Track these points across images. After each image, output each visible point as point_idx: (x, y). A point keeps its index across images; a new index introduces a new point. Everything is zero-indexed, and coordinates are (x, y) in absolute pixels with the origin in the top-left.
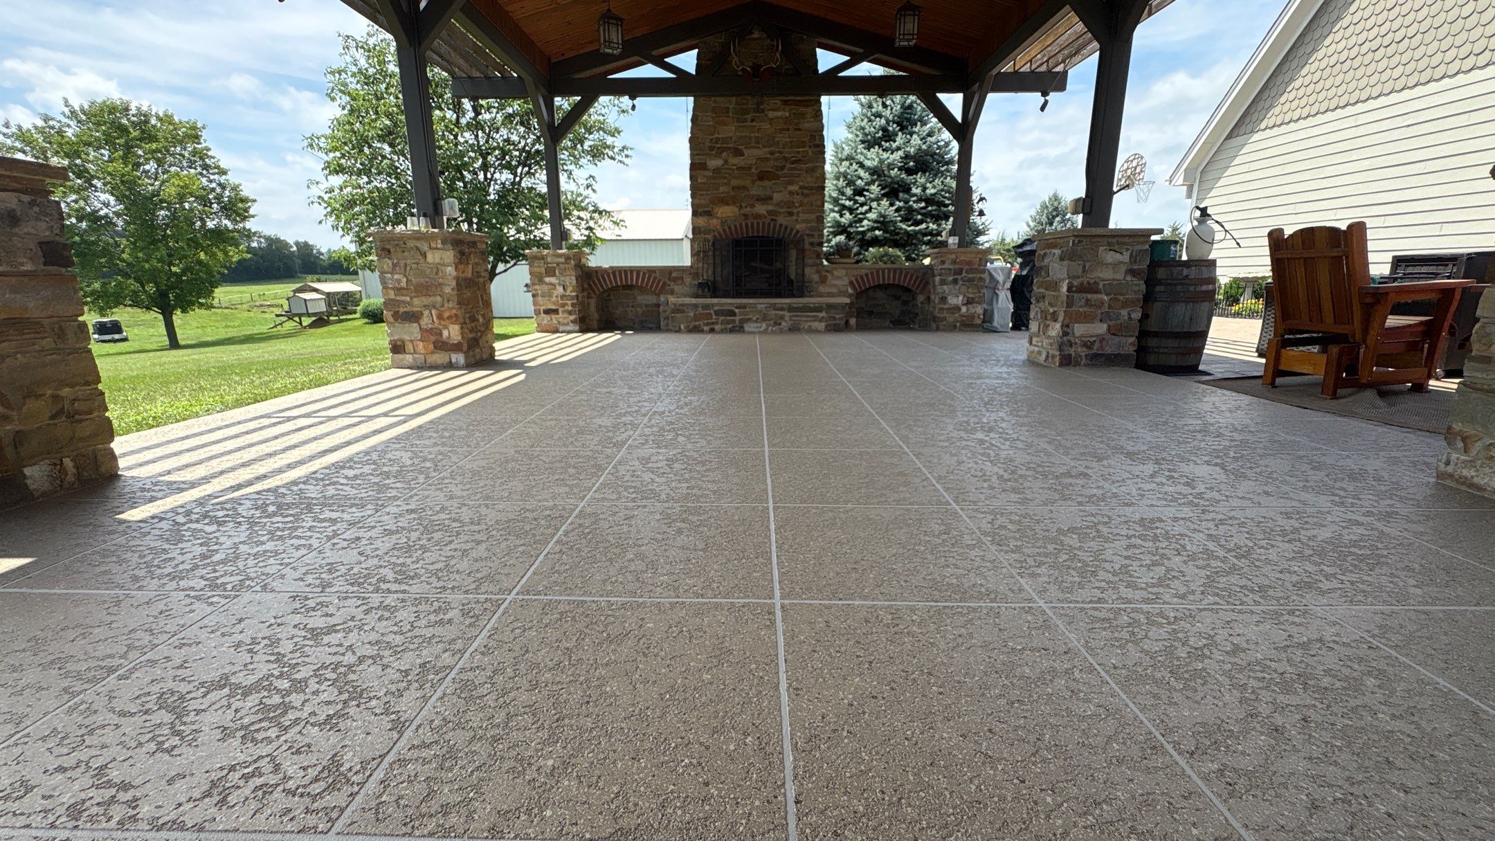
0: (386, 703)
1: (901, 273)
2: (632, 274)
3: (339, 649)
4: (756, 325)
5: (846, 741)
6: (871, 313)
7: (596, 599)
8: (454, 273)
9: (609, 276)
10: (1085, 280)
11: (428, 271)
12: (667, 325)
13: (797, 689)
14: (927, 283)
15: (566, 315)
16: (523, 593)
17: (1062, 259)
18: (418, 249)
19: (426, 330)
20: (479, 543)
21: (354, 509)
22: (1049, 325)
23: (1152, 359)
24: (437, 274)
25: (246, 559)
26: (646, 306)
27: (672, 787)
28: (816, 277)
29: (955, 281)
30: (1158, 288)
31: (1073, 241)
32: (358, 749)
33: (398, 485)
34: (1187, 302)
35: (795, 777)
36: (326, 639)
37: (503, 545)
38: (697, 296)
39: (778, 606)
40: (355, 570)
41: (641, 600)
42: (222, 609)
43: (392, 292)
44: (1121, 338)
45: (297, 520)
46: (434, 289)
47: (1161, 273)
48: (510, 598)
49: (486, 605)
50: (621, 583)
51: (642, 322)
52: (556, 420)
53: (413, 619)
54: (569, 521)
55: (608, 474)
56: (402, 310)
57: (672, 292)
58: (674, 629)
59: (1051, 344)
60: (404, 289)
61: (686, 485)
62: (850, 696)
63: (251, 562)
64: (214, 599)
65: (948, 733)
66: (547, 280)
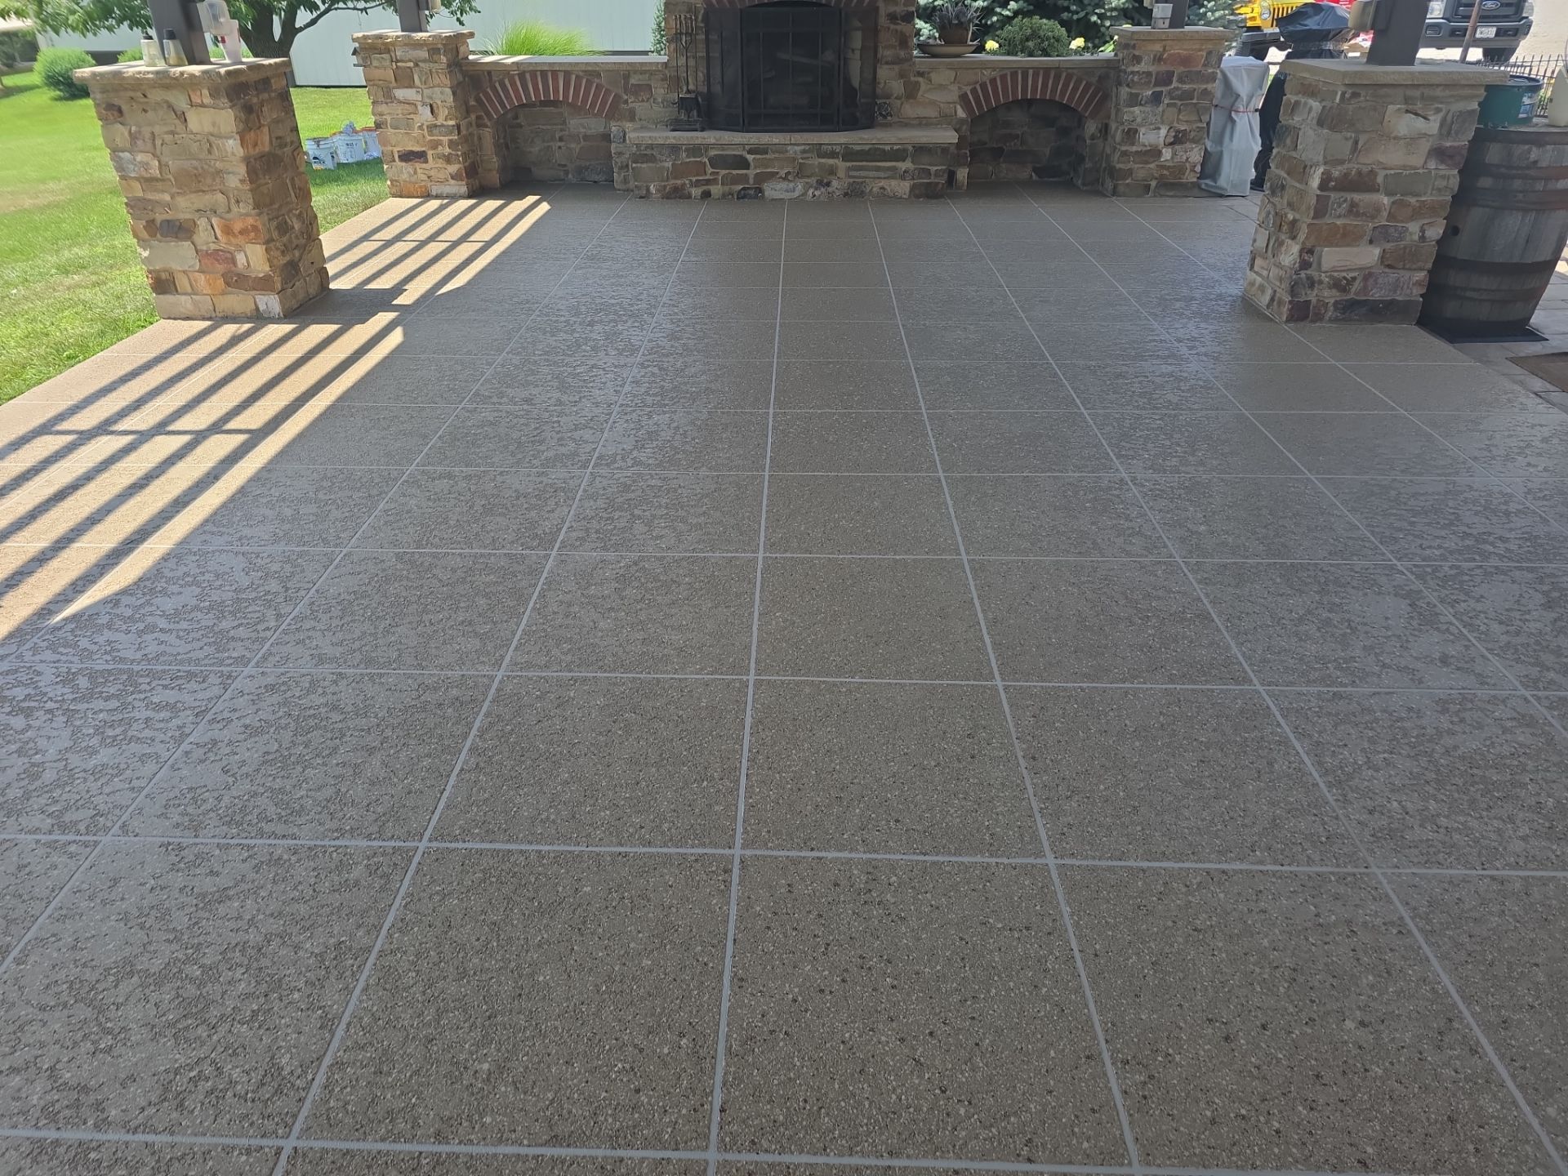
0: (309, 996)
1: (1057, 78)
2: (555, 79)
3: (240, 923)
4: (784, 185)
5: (781, 1044)
6: (998, 154)
7: (523, 847)
8: (240, 152)
9: (513, 84)
10: (1353, 167)
11: (195, 147)
12: (625, 181)
13: (742, 980)
14: (1106, 97)
15: (441, 163)
16: (436, 839)
17: (1321, 123)
18: (170, 106)
19: (207, 254)
20: (371, 751)
21: (193, 685)
22: (1281, 244)
23: (1451, 309)
24: (210, 152)
25: (85, 780)
26: (586, 137)
27: (604, 1094)
28: (897, 87)
29: (1156, 98)
30: (1485, 182)
31: (1343, 94)
32: (294, 1050)
33: (242, 632)
34: (1526, 211)
35: (724, 1085)
36: (222, 910)
37: (403, 755)
38: (676, 126)
39: (737, 861)
40: (226, 800)
41: (577, 849)
42: (87, 864)
43: (137, 185)
44: (1402, 272)
45: (124, 706)
46: (209, 181)
47: (1494, 154)
48: (423, 845)
49: (397, 859)
50: (554, 822)
51: (580, 170)
52: (450, 476)
53: (313, 881)
54: (484, 710)
55: (534, 609)
56: (159, 218)
57: (632, 116)
58: (615, 895)
59: (1281, 279)
60: (157, 180)
61: (640, 636)
62: (796, 990)
63: (94, 787)
64: (73, 848)
65: (887, 1036)
66: (400, 93)
